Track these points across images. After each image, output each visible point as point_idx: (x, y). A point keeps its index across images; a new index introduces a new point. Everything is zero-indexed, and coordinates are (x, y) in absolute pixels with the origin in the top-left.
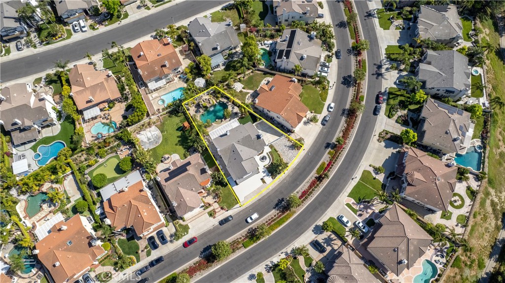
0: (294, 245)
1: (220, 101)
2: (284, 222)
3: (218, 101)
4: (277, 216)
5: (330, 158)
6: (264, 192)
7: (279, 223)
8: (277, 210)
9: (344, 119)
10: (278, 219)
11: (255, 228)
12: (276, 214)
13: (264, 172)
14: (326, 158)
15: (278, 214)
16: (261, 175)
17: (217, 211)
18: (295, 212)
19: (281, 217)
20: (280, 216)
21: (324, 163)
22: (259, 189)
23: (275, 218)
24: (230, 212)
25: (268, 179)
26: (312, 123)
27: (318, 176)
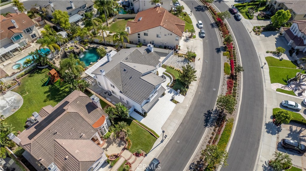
0: (261, 161)
1: (89, 47)
2: (229, 136)
3: (87, 47)
4: (215, 134)
5: (227, 58)
6: (183, 113)
7: (224, 140)
8: (211, 126)
9: (216, 30)
10: (220, 137)
11: (198, 162)
12: (213, 131)
13: (170, 92)
14: (224, 59)
15: (214, 130)
16: (169, 96)
17: (130, 161)
18: (232, 120)
19: (221, 133)
20: (219, 131)
21: (226, 65)
22: (175, 112)
23: (214, 137)
24: (152, 155)
25: (179, 98)
26: (191, 39)
27: (229, 76)
